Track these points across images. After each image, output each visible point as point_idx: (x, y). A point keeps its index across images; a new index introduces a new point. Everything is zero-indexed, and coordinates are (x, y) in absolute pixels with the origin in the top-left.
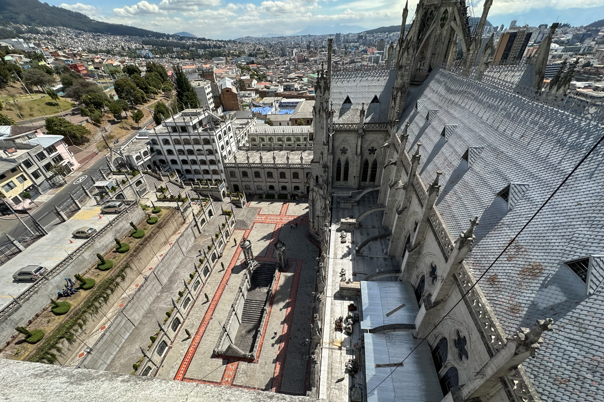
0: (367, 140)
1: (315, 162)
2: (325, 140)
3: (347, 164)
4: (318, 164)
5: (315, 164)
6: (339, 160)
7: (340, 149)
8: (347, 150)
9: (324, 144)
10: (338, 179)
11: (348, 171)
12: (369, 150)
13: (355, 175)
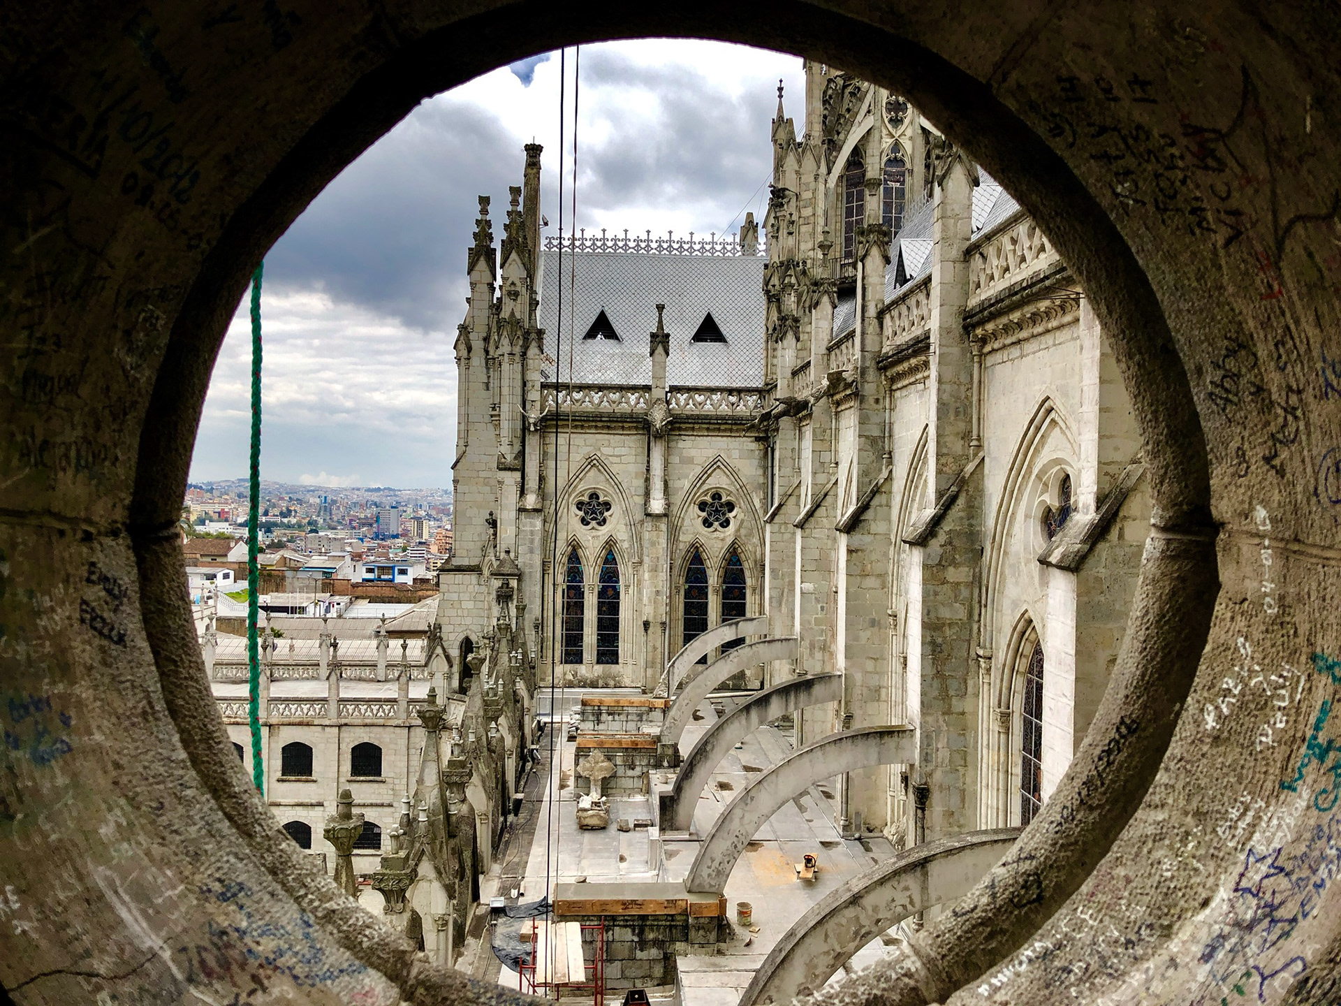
0: (690, 461)
1: (459, 569)
2: (505, 449)
3: (609, 576)
4: (472, 578)
5: (459, 577)
6: (574, 557)
7: (573, 499)
8: (607, 506)
9: (503, 467)
10: (573, 655)
11: (614, 608)
12: (702, 506)
13: (648, 612)
